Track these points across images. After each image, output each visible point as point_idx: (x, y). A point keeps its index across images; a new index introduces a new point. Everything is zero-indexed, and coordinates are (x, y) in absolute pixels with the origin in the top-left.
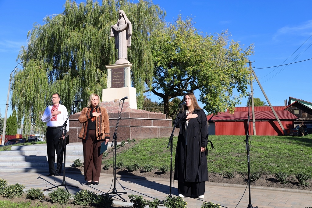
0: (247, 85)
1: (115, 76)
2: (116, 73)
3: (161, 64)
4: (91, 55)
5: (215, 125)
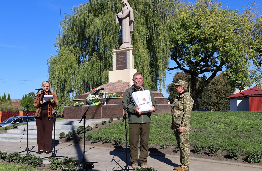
1: (119, 59)
2: (120, 57)
5: (250, 100)
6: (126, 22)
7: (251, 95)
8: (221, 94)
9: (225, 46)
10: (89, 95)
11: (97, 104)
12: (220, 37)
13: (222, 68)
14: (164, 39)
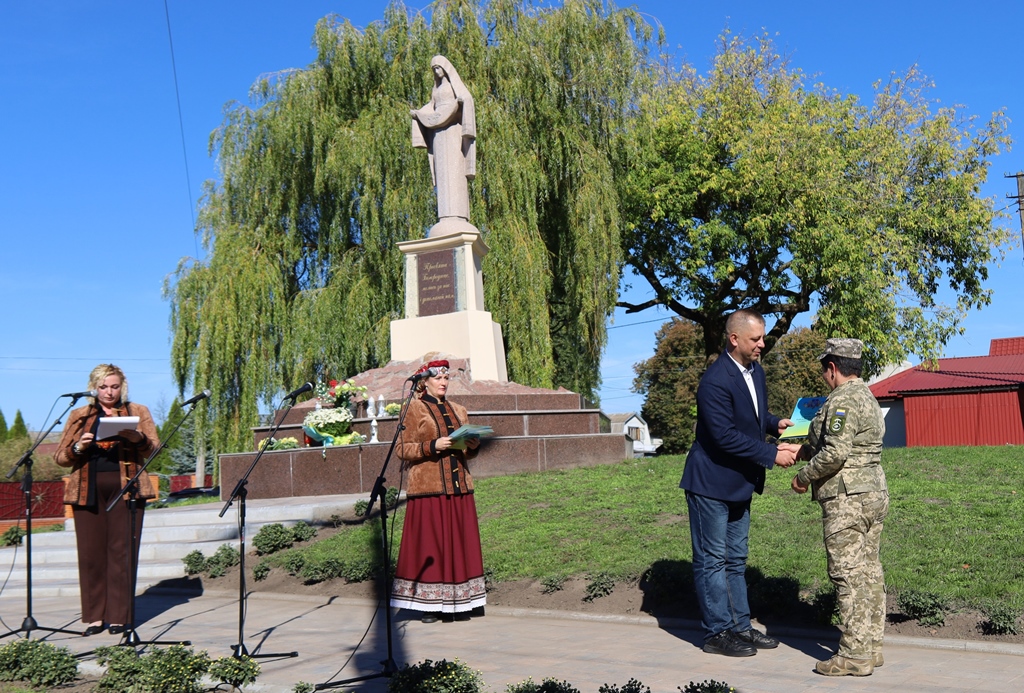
0: (986, 264)
1: (429, 276)
2: (431, 267)
3: (667, 212)
4: (406, 201)
5: (906, 410)
6: (448, 142)
7: (912, 391)
8: (820, 392)
9: (812, 223)
10: (314, 409)
11: (344, 441)
12: (797, 193)
13: (810, 303)
14: (600, 204)
